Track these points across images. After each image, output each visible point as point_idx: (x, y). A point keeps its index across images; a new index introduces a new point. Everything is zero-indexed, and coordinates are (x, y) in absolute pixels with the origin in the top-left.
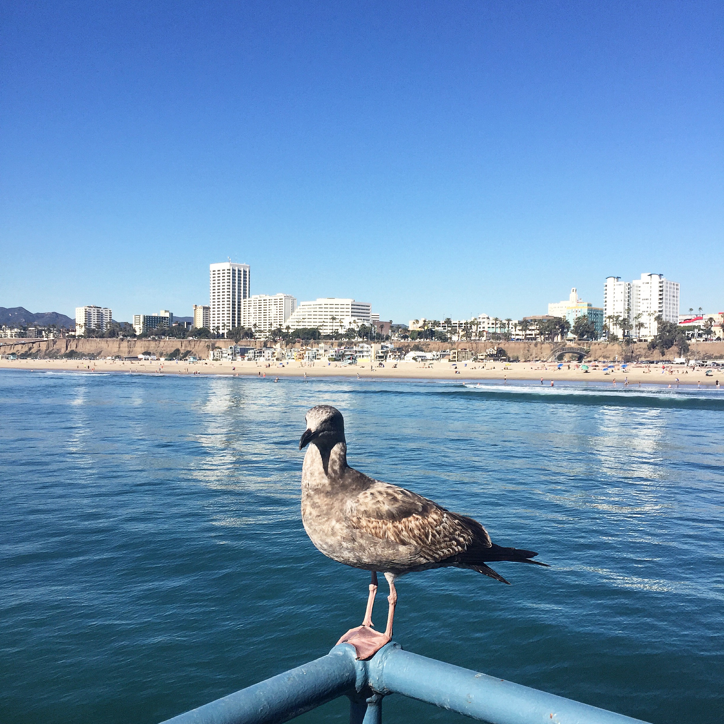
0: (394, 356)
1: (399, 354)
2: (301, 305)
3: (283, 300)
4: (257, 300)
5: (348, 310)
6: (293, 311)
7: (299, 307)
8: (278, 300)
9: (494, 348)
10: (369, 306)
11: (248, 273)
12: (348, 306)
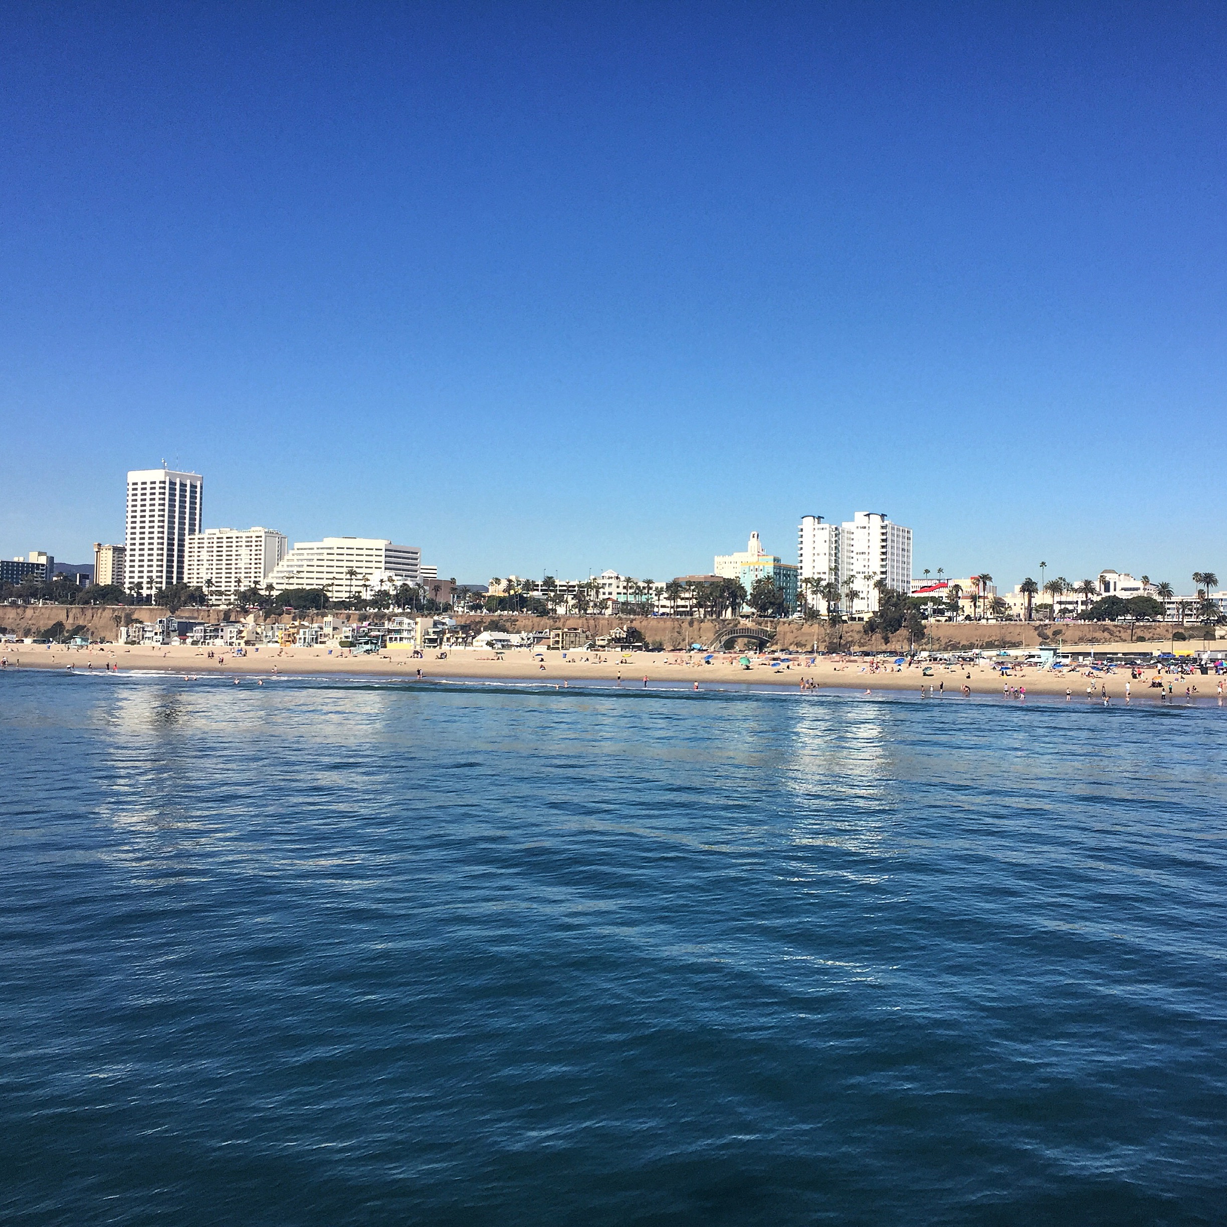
0: (455, 639)
1: (464, 636)
2: (296, 547)
3: (263, 539)
4: (215, 537)
5: (378, 559)
6: (280, 558)
7: (291, 552)
8: (254, 539)
9: (622, 629)
10: (417, 553)
11: (198, 490)
12: (379, 553)
